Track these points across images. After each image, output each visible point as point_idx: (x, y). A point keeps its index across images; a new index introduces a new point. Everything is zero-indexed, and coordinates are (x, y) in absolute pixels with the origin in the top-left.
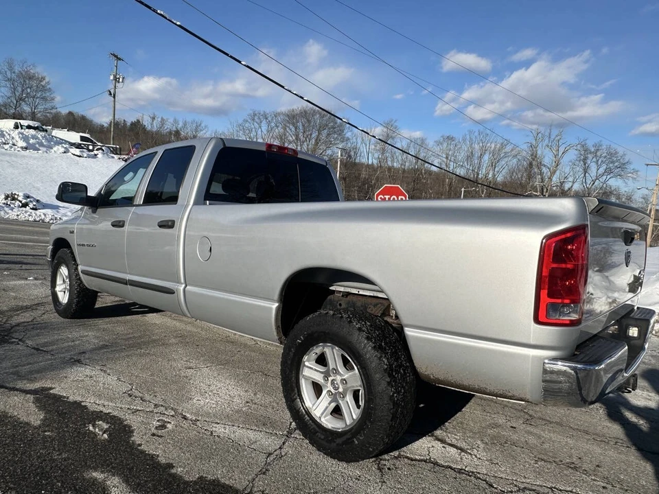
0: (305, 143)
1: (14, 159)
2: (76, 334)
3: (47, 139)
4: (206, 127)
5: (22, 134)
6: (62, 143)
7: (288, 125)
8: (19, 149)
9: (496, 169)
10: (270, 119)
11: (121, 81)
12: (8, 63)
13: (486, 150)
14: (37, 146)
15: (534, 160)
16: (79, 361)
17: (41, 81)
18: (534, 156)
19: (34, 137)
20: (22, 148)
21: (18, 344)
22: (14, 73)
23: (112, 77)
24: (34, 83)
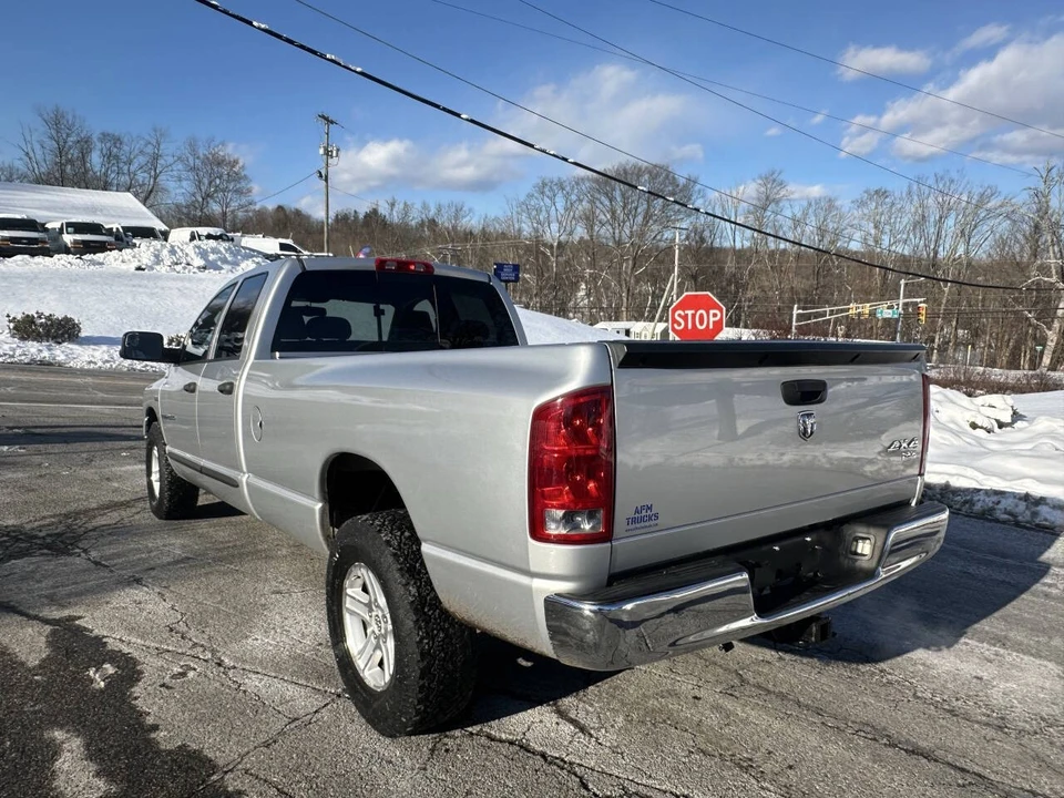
0: (628, 224)
1: (187, 285)
2: (160, 542)
3: (232, 253)
4: (470, 210)
5: (199, 247)
6: (253, 256)
7: (597, 195)
8: (195, 270)
9: (972, 241)
10: (568, 189)
11: (334, 154)
12: (190, 145)
13: (949, 210)
14: (219, 263)
15: (1042, 218)
16: (138, 581)
17: (234, 166)
18: (1043, 211)
19: (214, 251)
20: (199, 268)
21: (79, 556)
22: (198, 158)
23: (321, 151)
24: (225, 170)
